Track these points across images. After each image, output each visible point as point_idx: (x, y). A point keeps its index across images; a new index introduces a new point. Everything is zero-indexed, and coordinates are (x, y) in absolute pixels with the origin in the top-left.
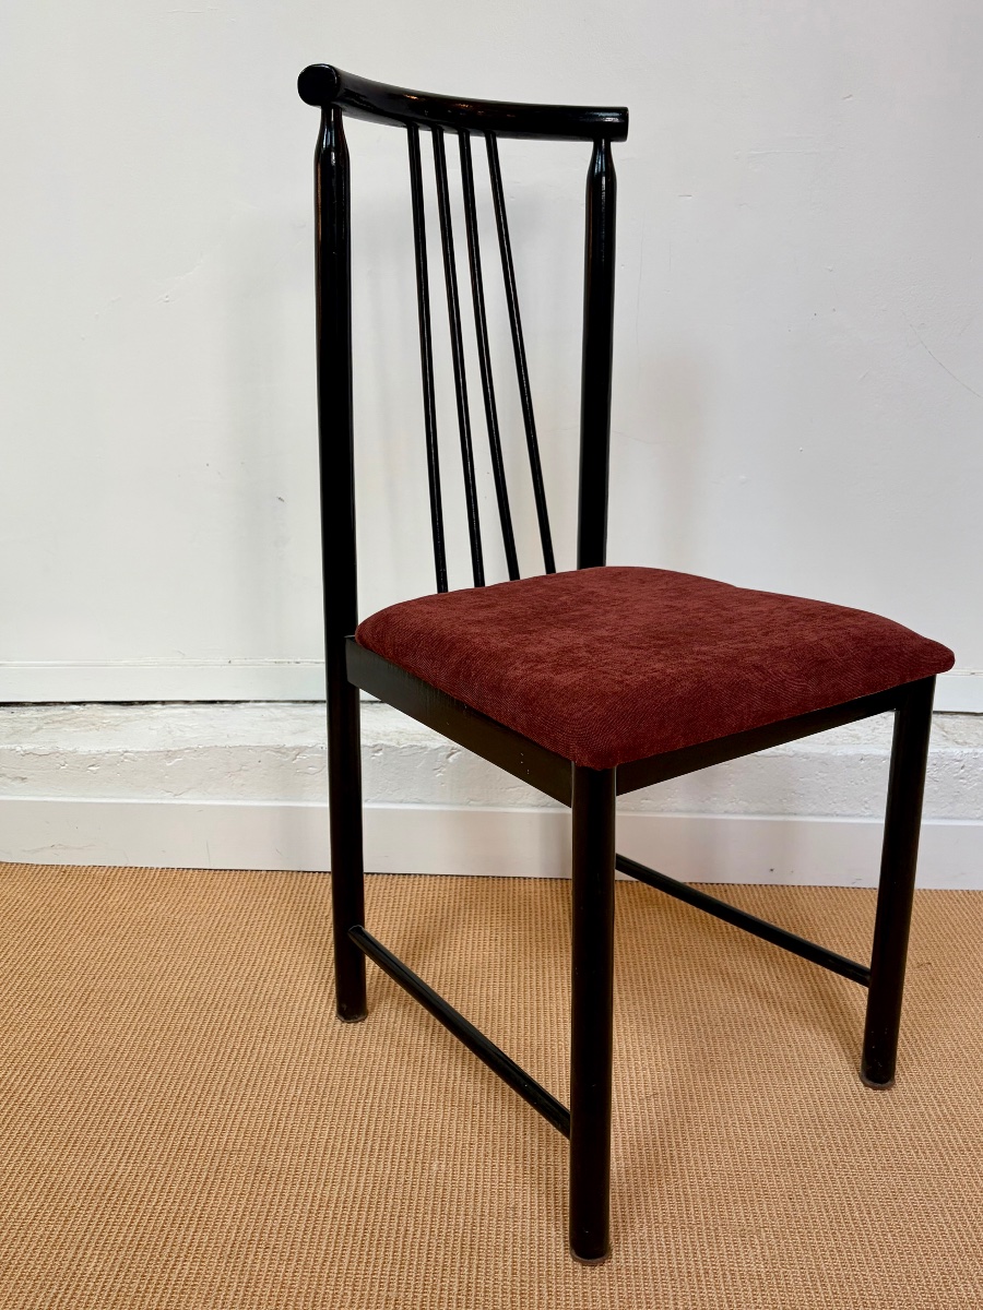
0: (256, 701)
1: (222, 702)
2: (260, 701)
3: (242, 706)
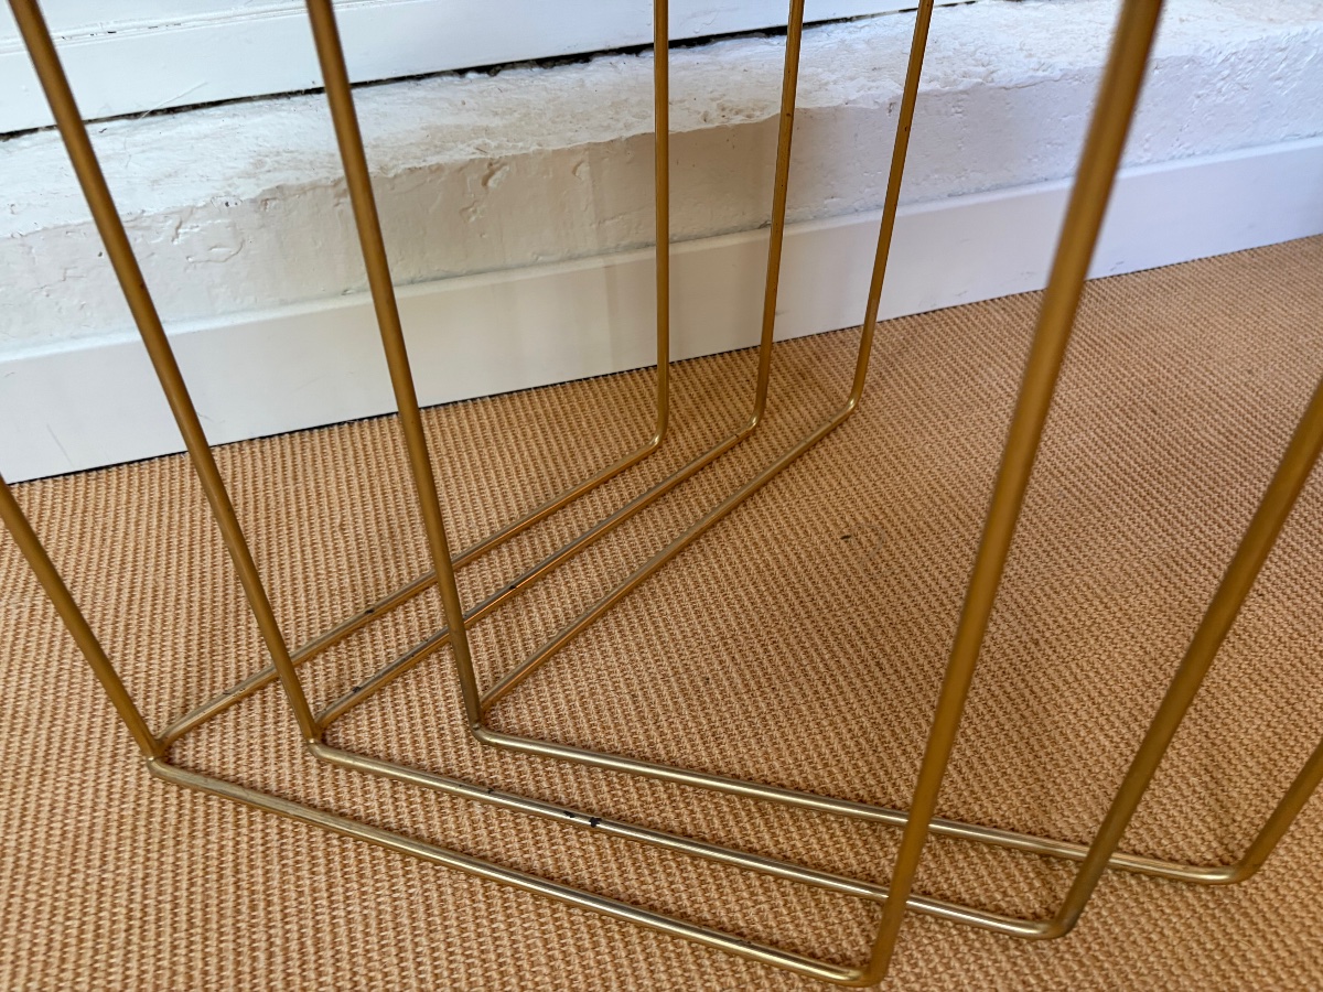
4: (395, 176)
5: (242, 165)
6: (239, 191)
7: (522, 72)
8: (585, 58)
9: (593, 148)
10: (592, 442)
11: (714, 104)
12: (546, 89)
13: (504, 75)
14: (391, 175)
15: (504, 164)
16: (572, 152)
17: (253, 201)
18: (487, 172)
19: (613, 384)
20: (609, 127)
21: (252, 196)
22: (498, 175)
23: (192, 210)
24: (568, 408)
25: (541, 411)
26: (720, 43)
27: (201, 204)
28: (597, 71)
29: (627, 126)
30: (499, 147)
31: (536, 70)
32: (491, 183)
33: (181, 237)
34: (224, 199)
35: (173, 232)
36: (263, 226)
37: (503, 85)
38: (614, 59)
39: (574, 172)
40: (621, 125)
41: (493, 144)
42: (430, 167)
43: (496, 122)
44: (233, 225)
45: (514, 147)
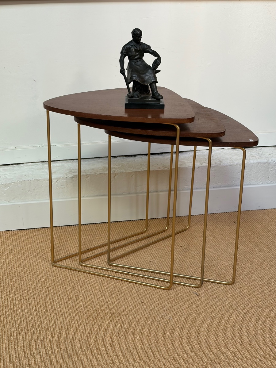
0: (27, 163)
1: (12, 164)
2: (28, 163)
3: (22, 165)
4: (98, 175)
5: (68, 171)
6: (68, 175)
7: (122, 157)
8: (135, 155)
9: (136, 172)
10: (131, 231)
11: (161, 166)
12: (126, 161)
13: (118, 158)
14: (97, 174)
15: (118, 174)
16: (132, 172)
17: (71, 177)
18: (115, 175)
19: (136, 222)
20: (139, 169)
21: (71, 176)
22: (117, 176)
23: (60, 178)
24: (126, 225)
25: (120, 225)
26: (165, 154)
27: (62, 177)
28: (138, 159)
29: (143, 169)
30: (117, 171)
31: (125, 157)
32: (115, 177)
33: (57, 183)
34: (66, 177)
35: (56, 182)
36: (71, 182)
37: (118, 160)
38: (142, 156)
39: (132, 177)
40: (142, 168)
41: (116, 170)
42: (104, 174)
43: (116, 167)
44: (66, 182)
45: (120, 171)
